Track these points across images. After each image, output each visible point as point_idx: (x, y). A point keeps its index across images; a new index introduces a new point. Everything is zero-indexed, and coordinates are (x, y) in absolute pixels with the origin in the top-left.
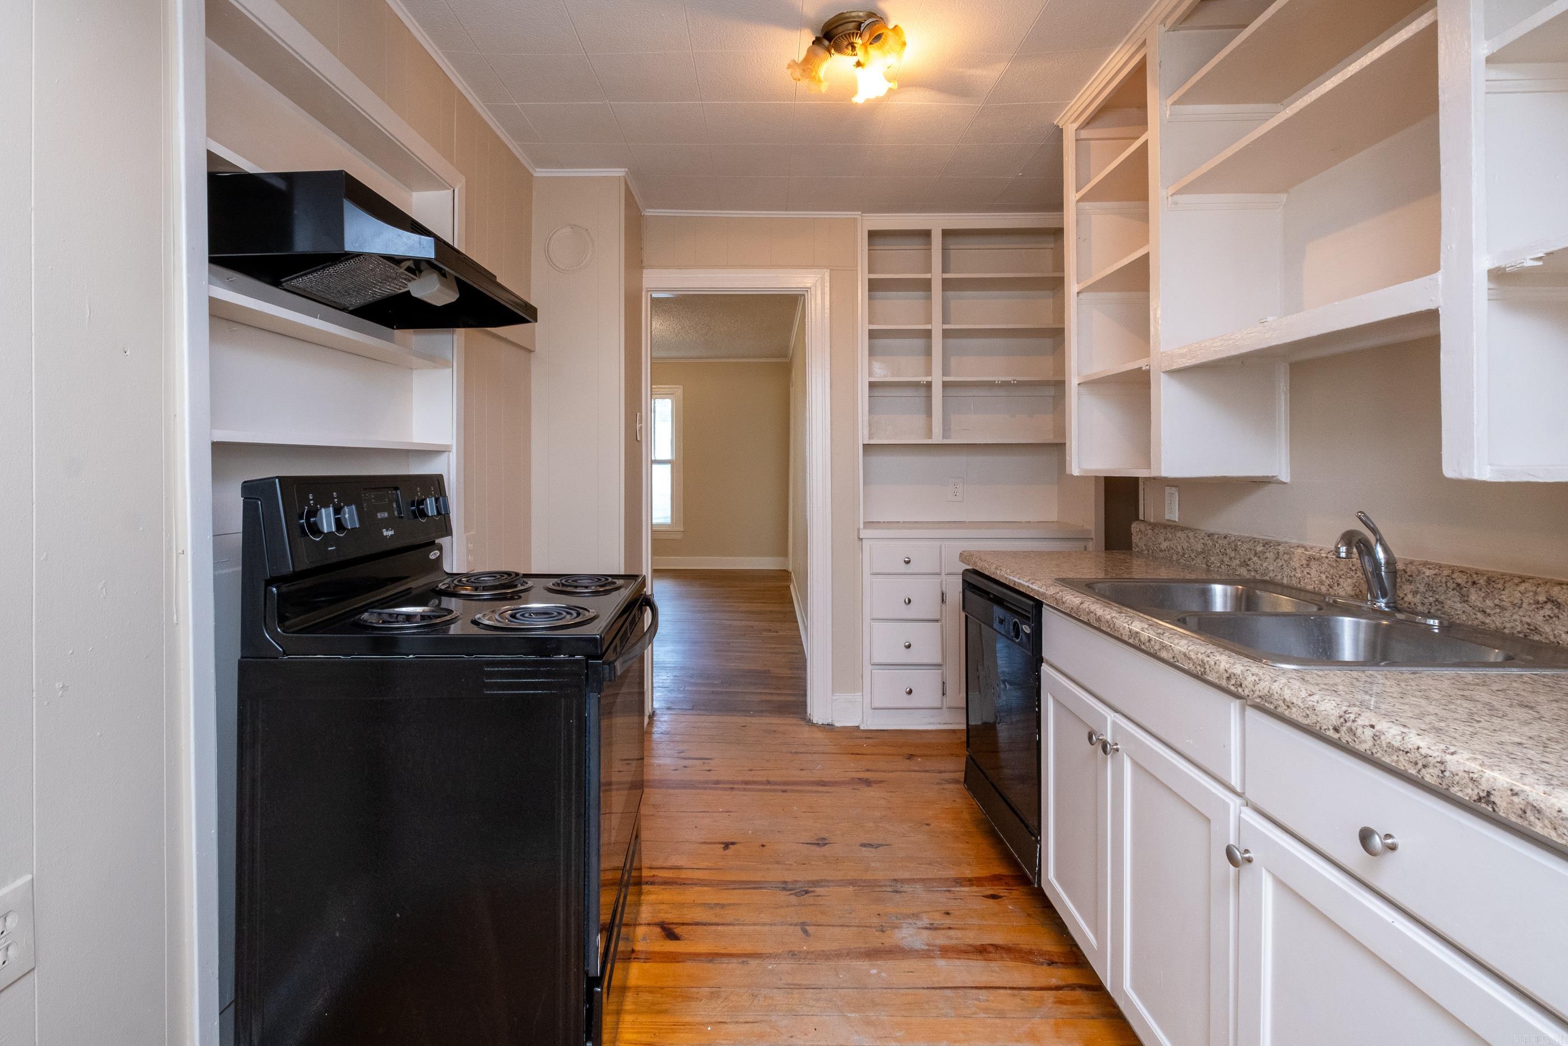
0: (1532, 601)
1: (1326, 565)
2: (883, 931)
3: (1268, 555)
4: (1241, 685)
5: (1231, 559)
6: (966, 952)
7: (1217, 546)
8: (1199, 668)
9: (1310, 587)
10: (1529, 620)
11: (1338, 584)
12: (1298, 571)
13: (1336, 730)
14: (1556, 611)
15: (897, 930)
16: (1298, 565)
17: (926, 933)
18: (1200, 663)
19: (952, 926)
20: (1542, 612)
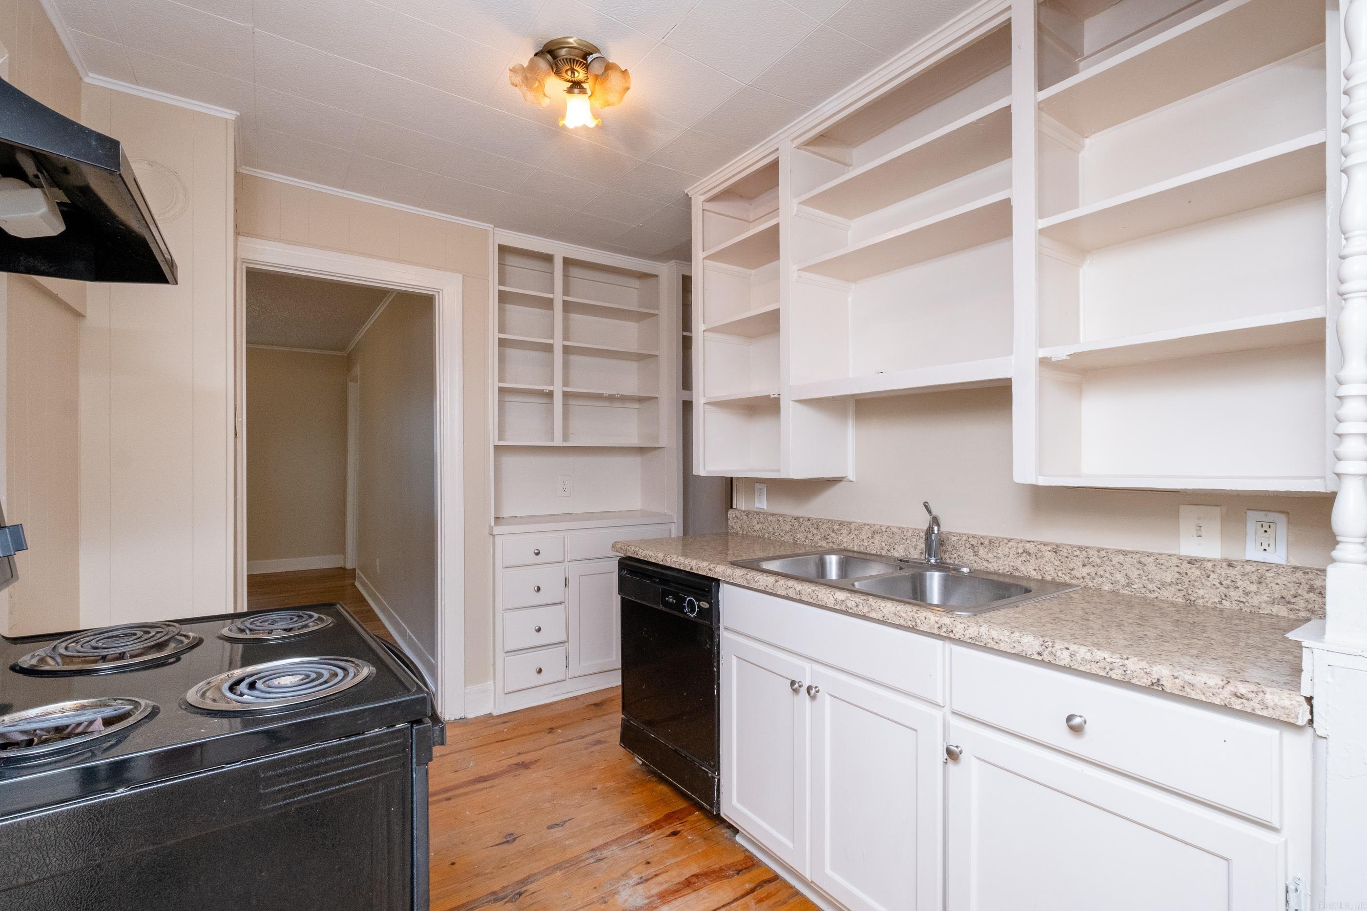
0: (1015, 553)
1: (885, 537)
2: (605, 902)
3: (842, 531)
4: (952, 632)
5: (813, 535)
6: (677, 891)
7: (803, 526)
8: (910, 623)
9: (873, 552)
10: (1013, 564)
11: (894, 549)
12: (865, 541)
13: (1040, 654)
14: (1028, 558)
15: (616, 896)
16: (865, 537)
17: (640, 887)
18: (911, 619)
19: (657, 873)
20: (1020, 559)
